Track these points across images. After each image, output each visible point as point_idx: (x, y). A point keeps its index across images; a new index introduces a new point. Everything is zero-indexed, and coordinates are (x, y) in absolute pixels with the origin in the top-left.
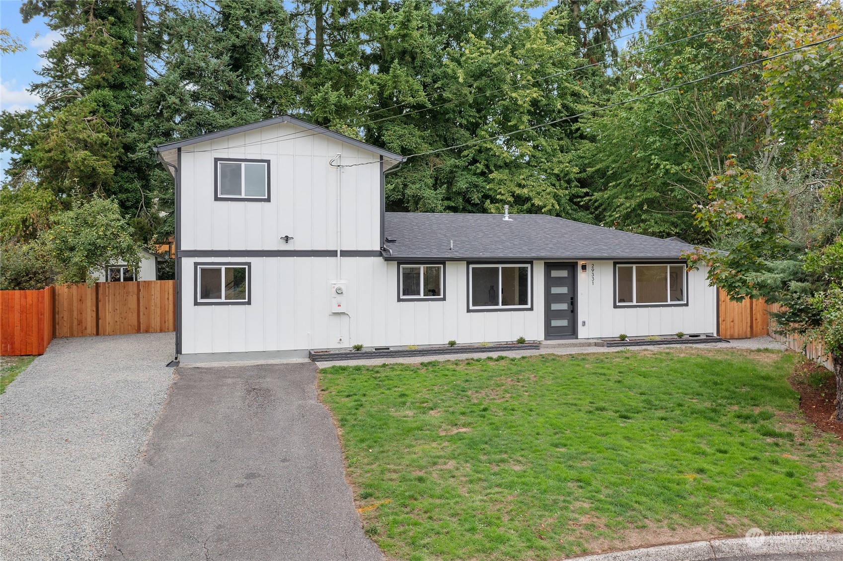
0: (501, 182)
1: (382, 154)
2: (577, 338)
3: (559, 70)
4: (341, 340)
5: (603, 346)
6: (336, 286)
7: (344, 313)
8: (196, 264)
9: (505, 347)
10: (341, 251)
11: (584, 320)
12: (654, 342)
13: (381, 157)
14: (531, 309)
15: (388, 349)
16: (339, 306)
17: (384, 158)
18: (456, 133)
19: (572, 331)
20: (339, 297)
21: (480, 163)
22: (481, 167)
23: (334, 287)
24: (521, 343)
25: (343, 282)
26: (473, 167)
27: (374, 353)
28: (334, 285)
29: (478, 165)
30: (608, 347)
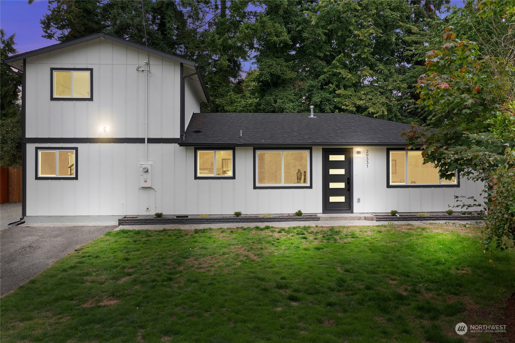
0: (346, 97)
1: (182, 62)
2: (352, 212)
3: (394, 13)
4: (148, 209)
5: (372, 220)
6: (143, 166)
7: (150, 188)
8: (37, 149)
9: (282, 219)
10: (148, 139)
11: (359, 197)
12: (422, 218)
13: (182, 65)
14: (311, 187)
15: (188, 217)
16: (146, 182)
17: (184, 65)
18: (315, 63)
19: (348, 206)
20: (146, 175)
21: (332, 84)
22: (332, 86)
23: (141, 167)
24: (298, 215)
25: (150, 163)
26: (327, 87)
27: (176, 219)
28: (141, 166)
29: (331, 85)
30: (377, 221)
